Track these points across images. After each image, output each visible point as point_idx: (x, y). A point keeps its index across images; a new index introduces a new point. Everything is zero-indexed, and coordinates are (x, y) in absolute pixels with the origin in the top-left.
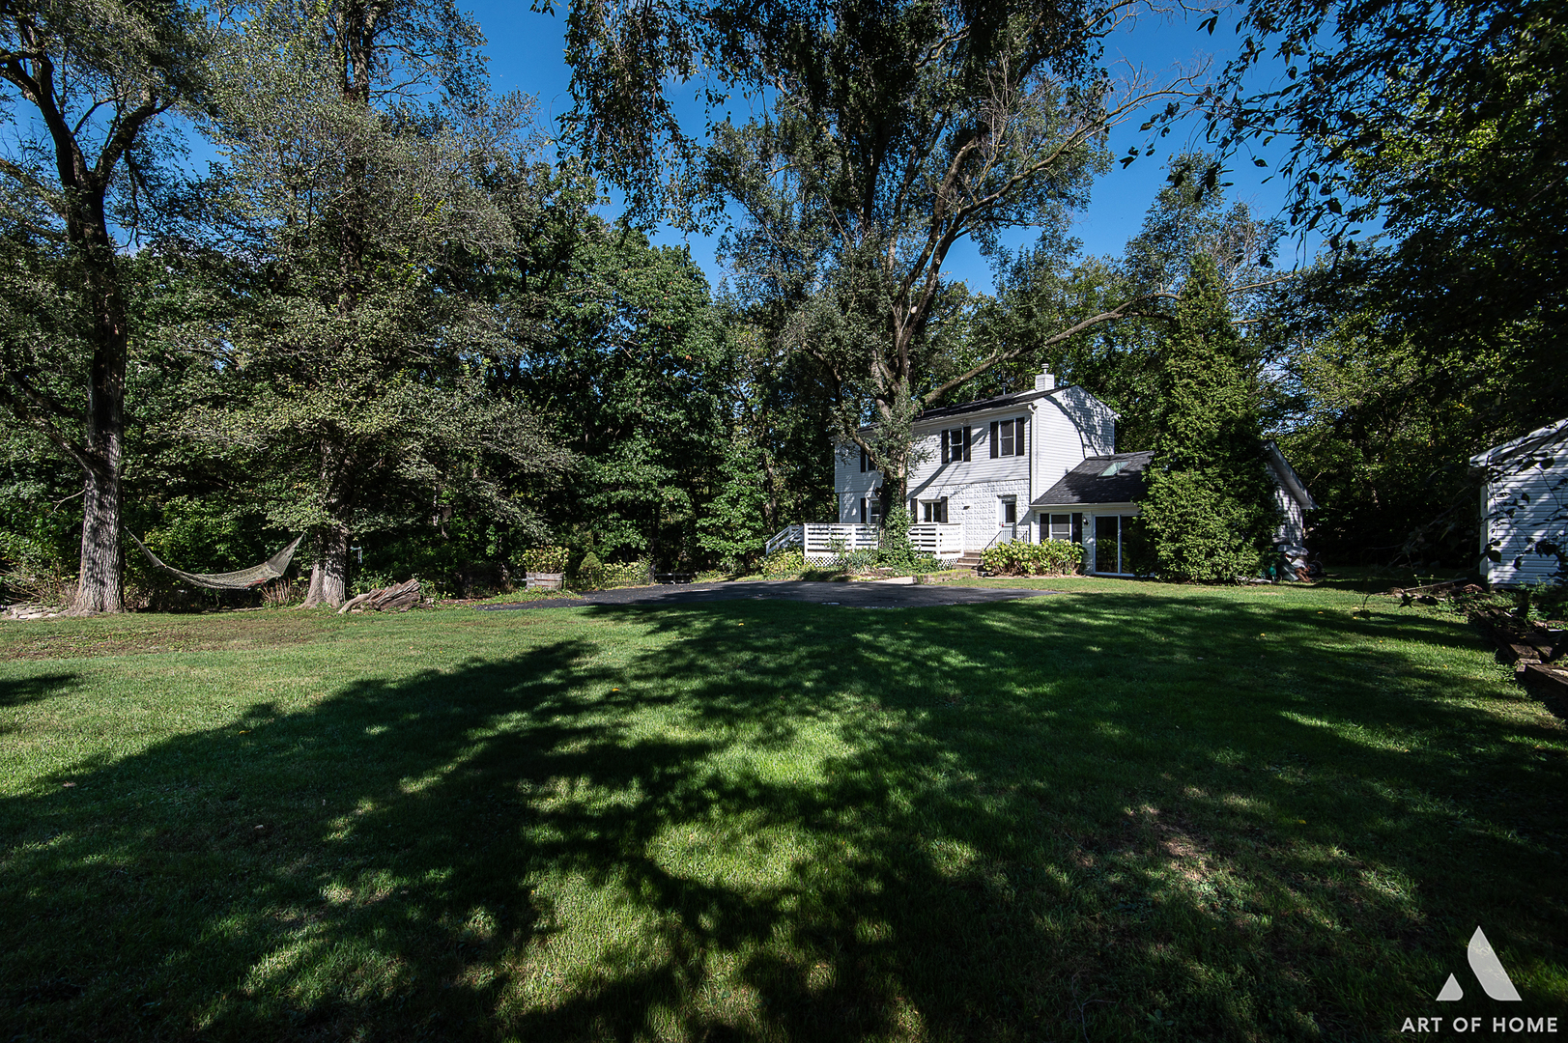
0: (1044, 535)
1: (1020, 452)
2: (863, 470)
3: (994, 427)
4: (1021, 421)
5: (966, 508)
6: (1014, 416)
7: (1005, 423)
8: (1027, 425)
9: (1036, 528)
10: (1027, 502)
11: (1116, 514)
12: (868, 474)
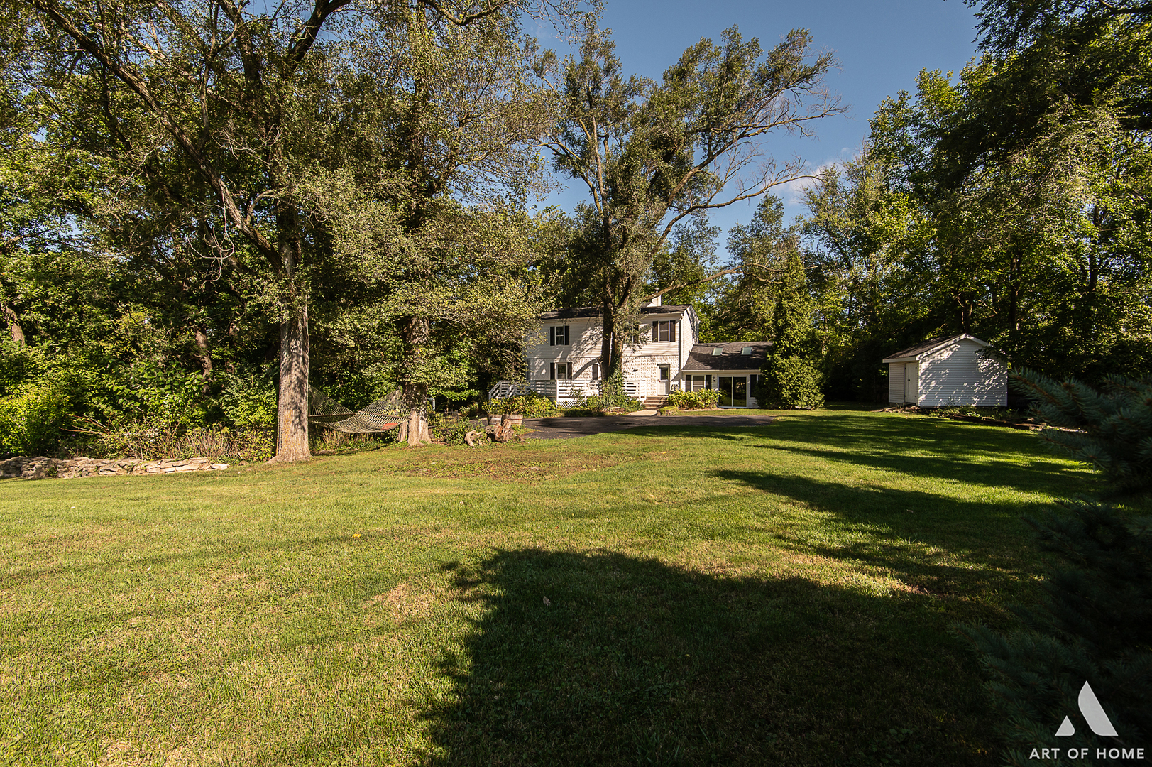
0: (688, 388)
1: (673, 340)
2: (552, 344)
3: (655, 324)
4: (674, 322)
5: (634, 371)
6: (669, 319)
7: (662, 323)
8: (677, 325)
9: (683, 383)
10: (677, 368)
11: (732, 376)
12: (557, 347)
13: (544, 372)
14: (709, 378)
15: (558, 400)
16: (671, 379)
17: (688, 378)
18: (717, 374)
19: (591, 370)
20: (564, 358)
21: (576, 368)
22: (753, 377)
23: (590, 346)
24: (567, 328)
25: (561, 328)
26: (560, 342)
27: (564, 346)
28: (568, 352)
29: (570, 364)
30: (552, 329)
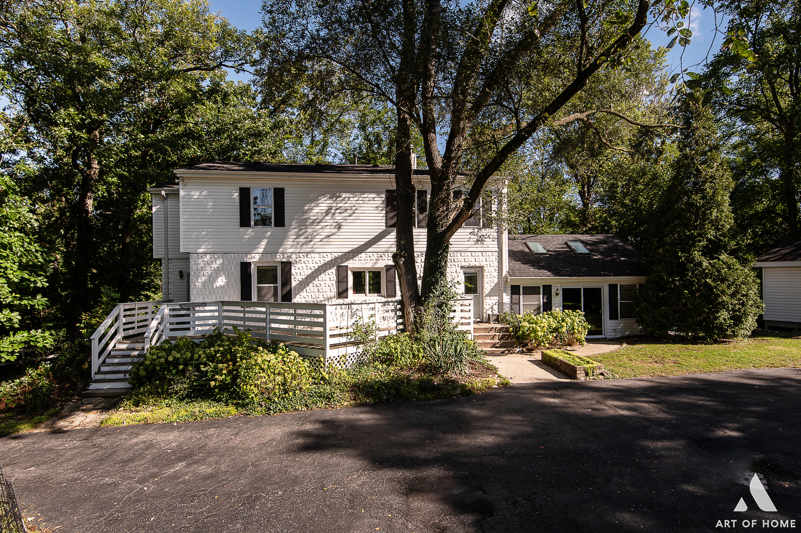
0: (515, 307)
1: (487, 225)
4: (488, 194)
8: (496, 200)
9: (506, 300)
10: (496, 274)
11: (582, 286)
13: (221, 281)
14: (547, 290)
15: (331, 353)
16: (486, 291)
17: (515, 290)
18: (560, 283)
19: (334, 277)
20: (270, 252)
21: (298, 274)
22: (613, 288)
23: (328, 231)
24: (280, 193)
26: (263, 221)
27: (270, 230)
28: (282, 240)
29: (287, 266)
30: (244, 193)
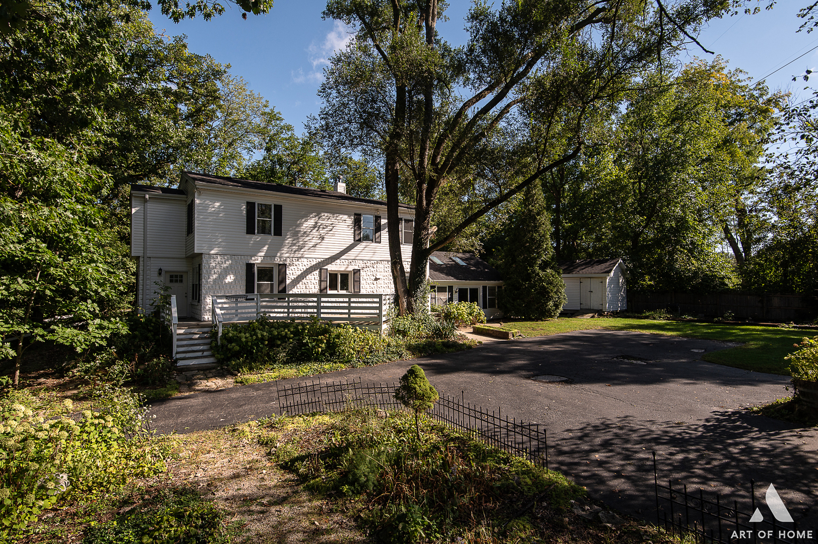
0: (433, 299)
2: (250, 231)
5: (376, 279)
11: (468, 287)
12: (257, 238)
13: (229, 279)
14: (451, 288)
18: (458, 284)
19: (317, 278)
20: (270, 255)
21: (291, 274)
22: (484, 288)
23: (315, 241)
24: (278, 209)
25: (268, 207)
26: (264, 230)
27: (271, 238)
28: (280, 247)
29: (283, 267)
30: (250, 206)
